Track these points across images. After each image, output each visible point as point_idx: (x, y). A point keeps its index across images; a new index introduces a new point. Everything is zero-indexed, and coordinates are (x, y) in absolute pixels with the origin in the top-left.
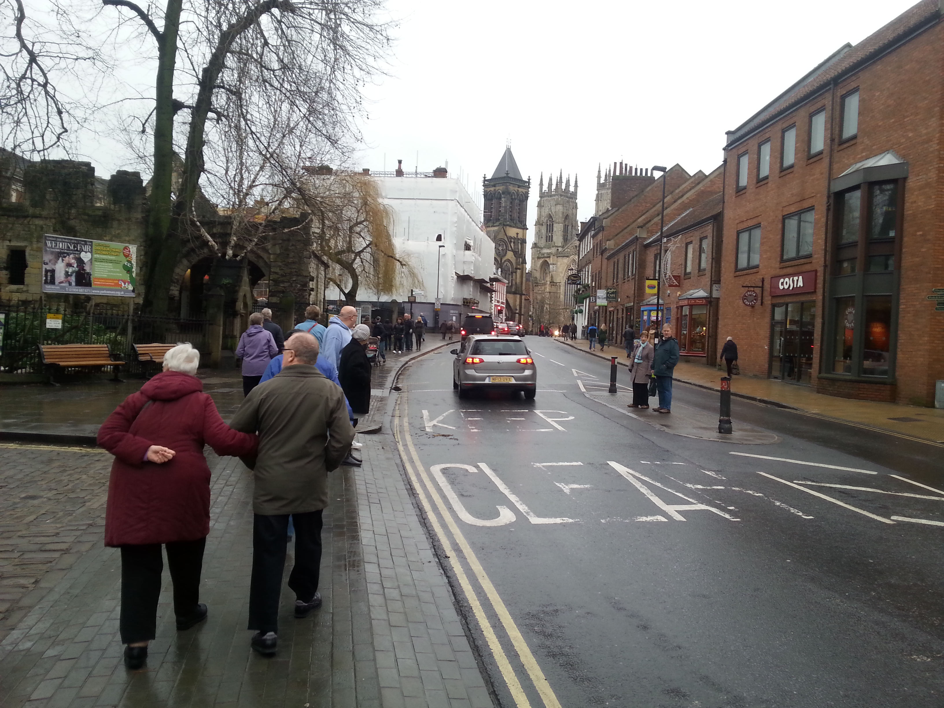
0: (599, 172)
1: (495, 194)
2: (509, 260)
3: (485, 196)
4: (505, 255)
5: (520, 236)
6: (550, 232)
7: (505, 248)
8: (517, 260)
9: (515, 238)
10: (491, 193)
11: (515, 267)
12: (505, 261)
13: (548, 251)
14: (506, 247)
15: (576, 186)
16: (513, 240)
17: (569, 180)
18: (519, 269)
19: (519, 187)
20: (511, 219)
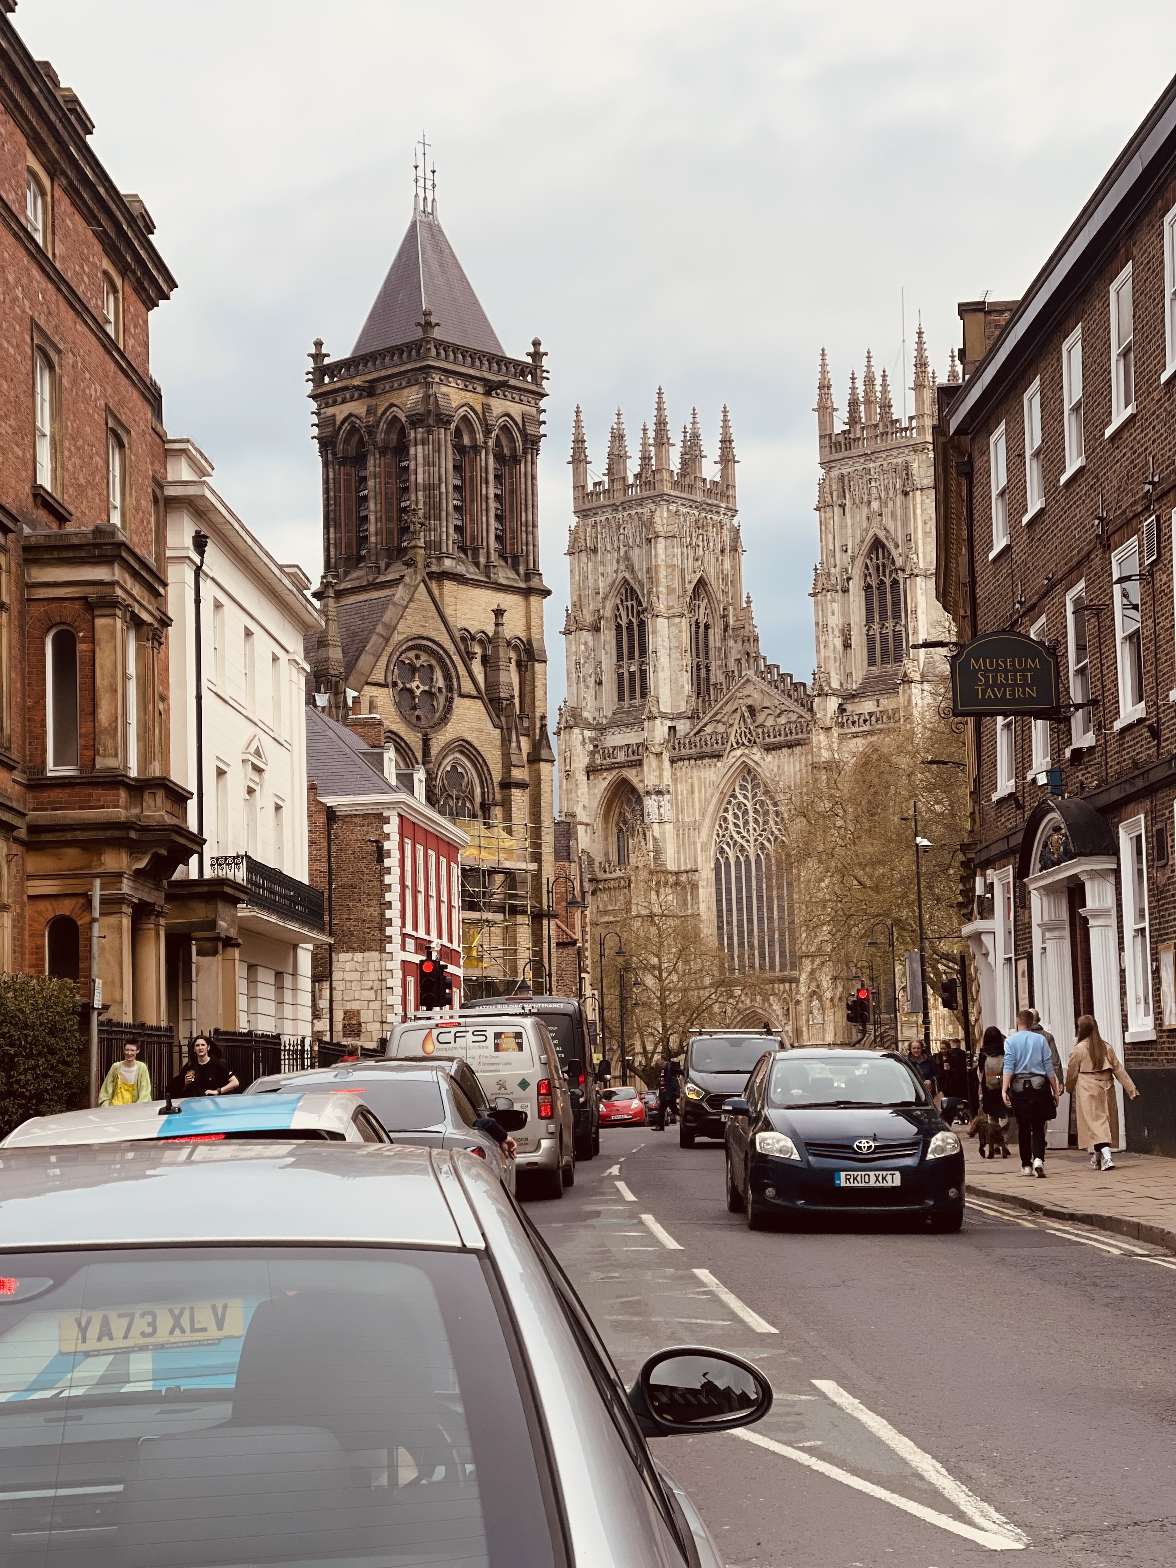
0: (824, 387)
1: (371, 430)
2: (465, 747)
3: (326, 443)
4: (444, 719)
5: (513, 627)
6: (631, 657)
7: (440, 683)
8: (505, 741)
9: (487, 641)
10: (354, 429)
11: (497, 777)
12: (447, 749)
13: (630, 737)
14: (447, 677)
15: (727, 459)
16: (478, 649)
17: (696, 436)
18: (522, 786)
19: (490, 388)
20: (463, 549)
